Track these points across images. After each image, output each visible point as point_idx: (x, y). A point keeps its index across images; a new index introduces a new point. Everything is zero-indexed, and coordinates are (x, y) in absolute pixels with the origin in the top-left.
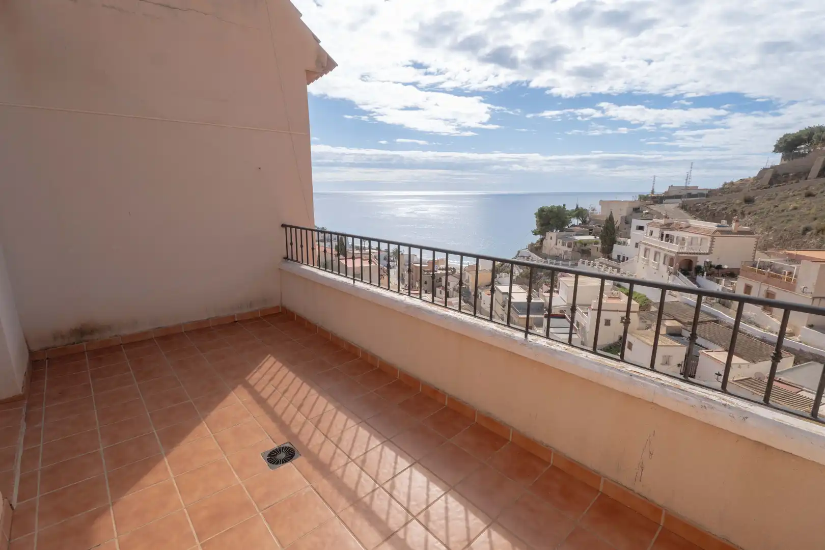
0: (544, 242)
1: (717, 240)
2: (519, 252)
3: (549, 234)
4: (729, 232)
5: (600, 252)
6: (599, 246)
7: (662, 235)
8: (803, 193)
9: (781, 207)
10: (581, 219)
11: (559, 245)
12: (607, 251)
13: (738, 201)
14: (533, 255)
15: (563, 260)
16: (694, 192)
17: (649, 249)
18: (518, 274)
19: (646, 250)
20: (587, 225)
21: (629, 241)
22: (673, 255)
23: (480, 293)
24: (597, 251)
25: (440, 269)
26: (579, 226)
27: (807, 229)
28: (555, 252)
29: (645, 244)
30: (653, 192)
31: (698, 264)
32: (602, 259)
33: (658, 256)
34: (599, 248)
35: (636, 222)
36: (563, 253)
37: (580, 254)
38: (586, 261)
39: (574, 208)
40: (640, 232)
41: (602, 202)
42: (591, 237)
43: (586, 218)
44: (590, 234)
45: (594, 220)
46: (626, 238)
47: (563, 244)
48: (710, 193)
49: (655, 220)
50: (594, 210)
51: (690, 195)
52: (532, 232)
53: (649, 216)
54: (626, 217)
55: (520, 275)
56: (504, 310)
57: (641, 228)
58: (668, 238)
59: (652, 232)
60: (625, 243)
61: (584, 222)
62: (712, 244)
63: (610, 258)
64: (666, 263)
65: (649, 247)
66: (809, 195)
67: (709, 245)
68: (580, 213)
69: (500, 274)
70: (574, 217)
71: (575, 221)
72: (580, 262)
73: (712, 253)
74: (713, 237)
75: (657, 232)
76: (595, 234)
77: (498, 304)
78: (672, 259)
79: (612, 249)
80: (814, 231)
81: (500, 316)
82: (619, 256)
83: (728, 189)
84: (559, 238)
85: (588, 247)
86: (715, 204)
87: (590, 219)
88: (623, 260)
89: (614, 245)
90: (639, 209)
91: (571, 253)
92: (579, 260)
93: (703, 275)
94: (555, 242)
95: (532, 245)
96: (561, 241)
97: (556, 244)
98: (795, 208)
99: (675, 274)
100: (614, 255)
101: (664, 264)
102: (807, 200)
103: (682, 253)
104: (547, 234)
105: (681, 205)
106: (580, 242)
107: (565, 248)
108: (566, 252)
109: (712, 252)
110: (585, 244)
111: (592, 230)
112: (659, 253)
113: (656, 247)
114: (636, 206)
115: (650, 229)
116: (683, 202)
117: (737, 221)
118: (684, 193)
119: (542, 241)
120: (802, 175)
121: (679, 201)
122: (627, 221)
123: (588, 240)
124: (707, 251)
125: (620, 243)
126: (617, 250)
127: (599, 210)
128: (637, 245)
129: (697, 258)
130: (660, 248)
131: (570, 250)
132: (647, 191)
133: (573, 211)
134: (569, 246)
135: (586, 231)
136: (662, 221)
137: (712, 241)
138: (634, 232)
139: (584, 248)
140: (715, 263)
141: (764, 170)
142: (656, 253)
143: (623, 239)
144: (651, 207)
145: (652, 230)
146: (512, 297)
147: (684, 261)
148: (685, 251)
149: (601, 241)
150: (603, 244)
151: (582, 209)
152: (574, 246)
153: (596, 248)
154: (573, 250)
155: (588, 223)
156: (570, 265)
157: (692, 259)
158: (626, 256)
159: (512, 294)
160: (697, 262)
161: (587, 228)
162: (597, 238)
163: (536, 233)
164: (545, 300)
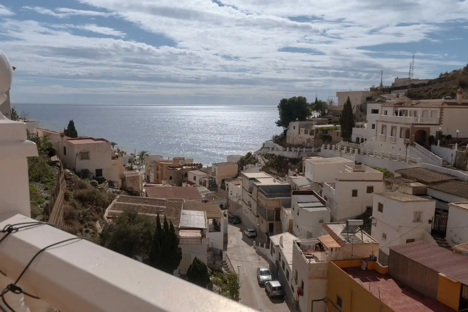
0: (288, 133)
1: (445, 110)
2: (264, 144)
3: (292, 124)
4: (455, 104)
5: (341, 136)
6: (340, 131)
7: (396, 112)
10: (321, 112)
11: (302, 134)
12: (347, 135)
14: (278, 146)
15: (307, 148)
16: (417, 83)
17: (386, 126)
19: (383, 127)
20: (326, 116)
21: (366, 125)
22: (409, 127)
23: (227, 185)
24: (338, 136)
25: (185, 165)
26: (319, 117)
28: (298, 141)
29: (381, 122)
30: (381, 85)
31: (431, 134)
32: (342, 143)
33: (394, 131)
34: (339, 133)
35: (370, 108)
36: (306, 140)
37: (322, 141)
38: (328, 146)
39: (314, 101)
40: (375, 115)
41: (338, 94)
42: (331, 126)
43: (324, 111)
44: (329, 123)
45: (332, 111)
46: (363, 122)
47: (306, 132)
49: (388, 102)
50: (331, 102)
51: (414, 86)
52: (276, 123)
53: (382, 101)
54: (361, 105)
55: (266, 165)
56: (251, 196)
58: (403, 113)
59: (387, 112)
60: (362, 126)
61: (323, 115)
62: (441, 115)
63: (350, 141)
64: (402, 136)
65: (386, 124)
67: (439, 117)
68: (319, 106)
69: (247, 165)
70: (314, 110)
71: (315, 114)
72: (322, 148)
73: (442, 124)
74: (442, 108)
75: (390, 111)
76: (335, 123)
77: (245, 191)
78: (408, 131)
79: (351, 132)
81: (248, 203)
82: (358, 139)
84: (302, 127)
85: (329, 133)
87: (329, 111)
88: (362, 141)
89: (354, 129)
90: (371, 98)
91: (313, 140)
92: (321, 146)
93: (436, 145)
94: (298, 131)
95: (277, 137)
96: (303, 129)
97: (299, 133)
99: (412, 144)
100: (354, 138)
101: (401, 137)
103: (417, 124)
104: (290, 124)
105: (407, 94)
106: (321, 129)
107: (308, 136)
108: (309, 140)
109: (442, 122)
110: (326, 131)
111: (331, 120)
112: (396, 127)
113: (393, 123)
114: (369, 95)
115: (385, 109)
116: (409, 91)
117: (461, 93)
118: (407, 84)
119: (285, 132)
121: (406, 90)
122: (363, 109)
123: (328, 128)
124: (438, 123)
125: (358, 127)
126: (356, 132)
127: (336, 101)
128: (373, 126)
129: (429, 129)
130: (396, 123)
131: (312, 137)
132: (377, 85)
133: (313, 104)
134: (311, 134)
135: (325, 121)
136: (395, 101)
137: (441, 113)
138: (370, 116)
139: (325, 134)
140: (445, 133)
142: (392, 128)
143: (360, 123)
144: (382, 95)
145: (386, 110)
146: (259, 181)
147: (418, 132)
148: (419, 122)
149: (341, 128)
150: (343, 128)
151: (320, 101)
152: (316, 133)
153: (337, 133)
154: (315, 137)
155: (327, 114)
156: (313, 151)
157: (425, 130)
158: (364, 138)
159: (258, 179)
160: (430, 132)
161: (326, 118)
162: (337, 126)
163: (279, 124)
164: (292, 182)
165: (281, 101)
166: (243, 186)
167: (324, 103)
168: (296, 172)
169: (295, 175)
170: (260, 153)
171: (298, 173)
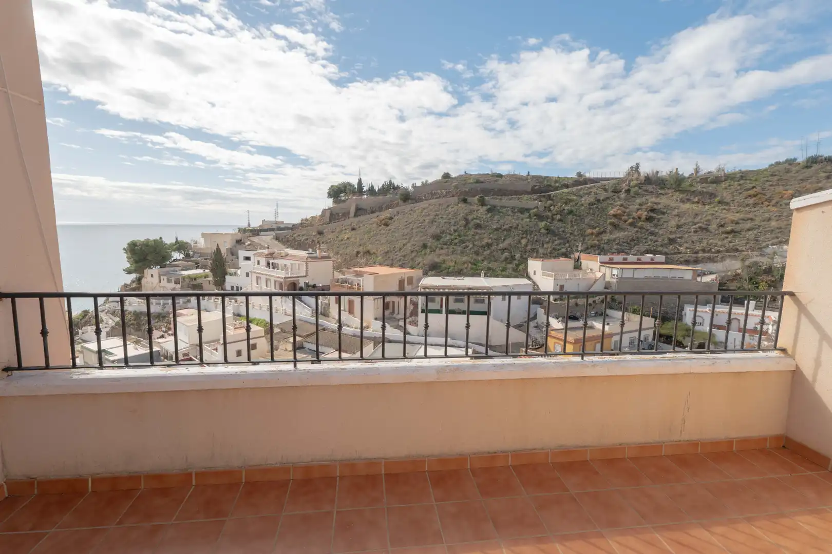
0: (143, 281)
1: (309, 264)
3: (148, 272)
4: (316, 258)
5: (213, 284)
6: (211, 279)
7: (268, 264)
8: (350, 227)
9: (340, 238)
10: (183, 252)
11: (164, 282)
12: (220, 283)
13: (314, 234)
16: (282, 226)
17: (260, 277)
18: (114, 324)
19: (258, 278)
20: (192, 259)
21: (239, 271)
22: (282, 280)
24: (210, 284)
26: (183, 260)
27: (358, 253)
28: (159, 290)
29: (255, 273)
30: (249, 225)
31: (300, 285)
33: (269, 282)
34: (211, 281)
35: (242, 254)
36: (169, 290)
39: (174, 241)
40: (247, 262)
41: (204, 235)
42: (200, 271)
43: (188, 251)
44: (197, 268)
45: (198, 253)
46: (236, 269)
47: (169, 281)
48: (294, 227)
49: (259, 251)
50: (196, 243)
51: (279, 229)
53: (253, 247)
54: (231, 248)
55: (116, 325)
57: (248, 259)
58: (274, 266)
59: (259, 261)
60: (235, 274)
61: (187, 256)
62: (307, 268)
63: (224, 290)
64: (277, 288)
65: (260, 275)
66: (353, 229)
67: (305, 269)
68: (180, 246)
69: (84, 328)
70: (174, 251)
71: (177, 255)
73: (308, 275)
74: (307, 262)
75: (263, 261)
76: (204, 267)
78: (281, 284)
79: (224, 281)
80: (362, 253)
82: (232, 289)
83: (305, 224)
84: (162, 275)
85: (199, 281)
86: (299, 235)
87: (194, 253)
88: (238, 290)
89: (226, 276)
90: (241, 240)
94: (157, 281)
95: (126, 286)
96: (165, 278)
97: (160, 282)
98: (348, 238)
100: (228, 286)
102: (353, 232)
103: (288, 278)
104: (145, 271)
105: (275, 237)
106: (189, 277)
107: (172, 285)
108: (174, 289)
110: (194, 278)
111: (199, 263)
112: (270, 280)
113: (266, 275)
114: (239, 238)
115: (256, 258)
116: (276, 234)
117: (319, 249)
118: (275, 226)
119: (139, 280)
120: (346, 215)
121: (273, 233)
122: (233, 253)
123: (197, 274)
124: (305, 275)
125: (231, 275)
126: (230, 280)
127: (202, 243)
128: (247, 275)
129: (298, 280)
130: (270, 275)
131: (178, 286)
132: (244, 225)
133: (172, 244)
134: (177, 282)
135: (192, 265)
136: (266, 251)
137: (307, 266)
138: (242, 263)
139: (194, 283)
140: (312, 283)
141: (324, 211)
142: (267, 281)
143: (233, 271)
144: (251, 238)
146: (113, 354)
147: (291, 283)
148: (290, 276)
149: (211, 274)
150: (215, 276)
151: (182, 242)
152: (183, 282)
153: (208, 282)
154: (182, 287)
155: (193, 257)
156: (181, 303)
157: (295, 282)
158: (239, 286)
159: (110, 351)
160: (299, 283)
161: (192, 261)
162: (206, 271)
163: (129, 272)
164: (161, 347)
165: (128, 244)
166: (86, 361)
167: (187, 243)
168: (163, 332)
169: (162, 337)
170: (104, 309)
171: (166, 332)
